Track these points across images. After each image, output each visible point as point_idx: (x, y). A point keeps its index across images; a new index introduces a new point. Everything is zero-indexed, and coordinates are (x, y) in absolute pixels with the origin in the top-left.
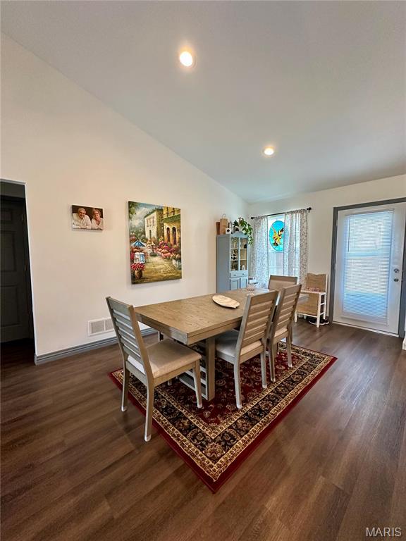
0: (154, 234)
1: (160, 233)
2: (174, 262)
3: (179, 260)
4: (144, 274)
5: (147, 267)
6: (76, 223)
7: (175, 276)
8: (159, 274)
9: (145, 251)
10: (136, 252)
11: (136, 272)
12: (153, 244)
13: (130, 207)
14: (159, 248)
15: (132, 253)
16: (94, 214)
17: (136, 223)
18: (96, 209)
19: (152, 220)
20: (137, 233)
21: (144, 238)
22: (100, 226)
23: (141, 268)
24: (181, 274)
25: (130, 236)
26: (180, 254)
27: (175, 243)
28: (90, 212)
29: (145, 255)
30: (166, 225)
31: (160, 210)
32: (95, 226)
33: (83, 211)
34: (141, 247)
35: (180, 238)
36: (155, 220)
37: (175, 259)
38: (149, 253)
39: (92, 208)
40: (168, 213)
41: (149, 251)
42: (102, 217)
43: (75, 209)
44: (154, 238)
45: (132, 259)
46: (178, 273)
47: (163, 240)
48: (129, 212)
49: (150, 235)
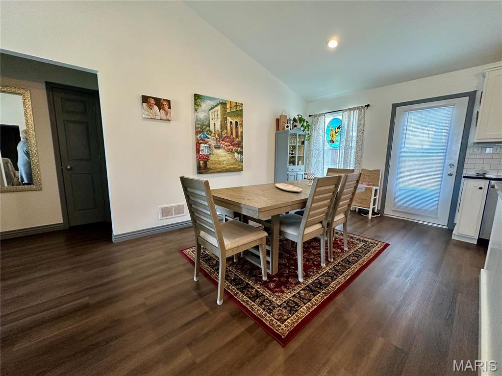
0: (218, 127)
1: (223, 126)
2: (236, 154)
3: (241, 153)
4: (209, 165)
5: (211, 158)
6: (146, 113)
7: (237, 168)
8: (222, 166)
9: (210, 143)
10: (201, 143)
11: (201, 162)
12: (217, 136)
13: (195, 100)
14: (223, 141)
15: (198, 144)
16: (162, 105)
17: (202, 115)
18: (164, 100)
19: (216, 113)
20: (203, 125)
21: (209, 130)
22: (168, 117)
23: (206, 159)
24: (242, 166)
25: (196, 128)
26: (242, 148)
27: (237, 137)
28: (159, 102)
29: (210, 147)
30: (229, 119)
31: (224, 104)
32: (164, 117)
33: (153, 101)
34: (206, 139)
35: (242, 132)
36: (219, 113)
37: (237, 152)
38: (213, 145)
39: (160, 99)
40: (231, 107)
41: (213, 143)
42: (170, 108)
43: (145, 99)
44: (218, 131)
45: (198, 150)
46: (239, 166)
47: (227, 133)
48: (195, 104)
49: (215, 128)
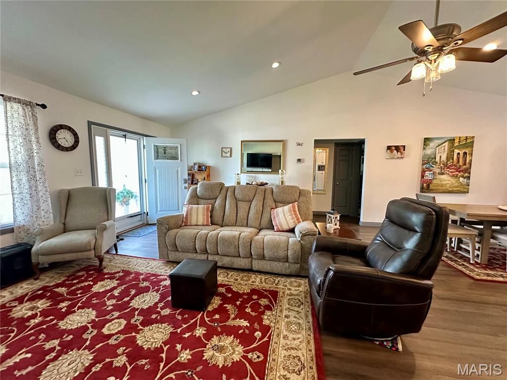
0: (444, 158)
1: (450, 156)
2: (461, 179)
3: (469, 178)
4: (431, 187)
5: (434, 182)
6: (389, 155)
7: (464, 190)
8: (444, 188)
9: (434, 171)
10: (426, 171)
11: (425, 185)
12: (442, 165)
13: (425, 142)
14: (447, 168)
15: (423, 172)
16: (400, 149)
17: (429, 151)
18: (401, 146)
19: (443, 148)
20: (429, 158)
21: (435, 162)
22: (402, 156)
23: (429, 183)
24: (468, 189)
25: (423, 161)
26: (470, 173)
27: (465, 164)
28: (397, 148)
29: (434, 173)
30: (456, 151)
31: (452, 141)
32: (400, 156)
33: (394, 148)
34: (431, 168)
35: (471, 160)
36: (446, 148)
37: (463, 177)
38: (437, 172)
39: (399, 146)
40: (459, 142)
41: (438, 171)
42: (404, 150)
43: (389, 148)
44: (443, 161)
45: (423, 176)
46: (465, 188)
47: (453, 162)
48: (424, 144)
49: (440, 159)
